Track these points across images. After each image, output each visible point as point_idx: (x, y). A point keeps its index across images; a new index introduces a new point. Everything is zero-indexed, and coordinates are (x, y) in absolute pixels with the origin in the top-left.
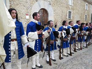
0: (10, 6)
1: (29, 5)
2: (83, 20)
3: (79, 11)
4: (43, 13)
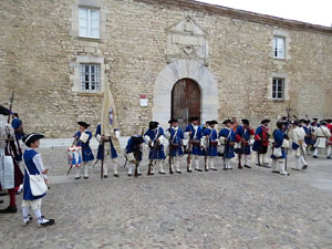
1: (147, 75)
3: (318, 71)
4: (186, 90)
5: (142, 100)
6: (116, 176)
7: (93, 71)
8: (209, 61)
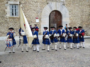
1: (39, 9)
4: (55, 15)
5: (36, 20)
6: (27, 51)
7: (15, 8)
8: (65, 3)
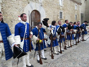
0: (2, 9)
2: (73, 19)
3: (69, 11)
5: (19, 18)
8: (43, 4)
